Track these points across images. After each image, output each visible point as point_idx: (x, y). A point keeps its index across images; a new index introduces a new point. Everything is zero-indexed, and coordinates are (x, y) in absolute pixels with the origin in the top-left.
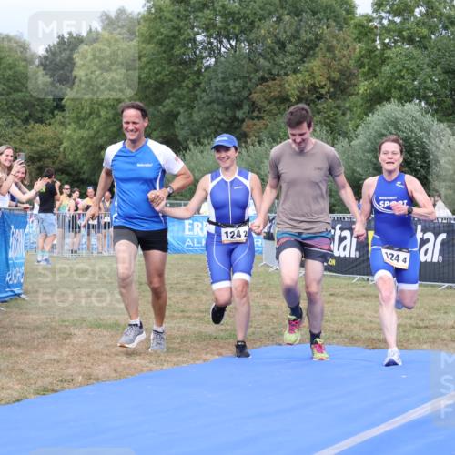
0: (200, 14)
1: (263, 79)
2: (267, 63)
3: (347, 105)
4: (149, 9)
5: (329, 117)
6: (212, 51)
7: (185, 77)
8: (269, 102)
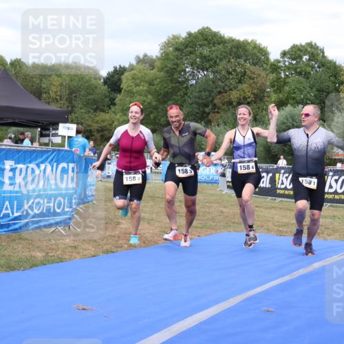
0: (188, 57)
1: (220, 93)
2: (222, 84)
4: (162, 54)
6: (194, 77)
7: (179, 90)
8: (224, 104)
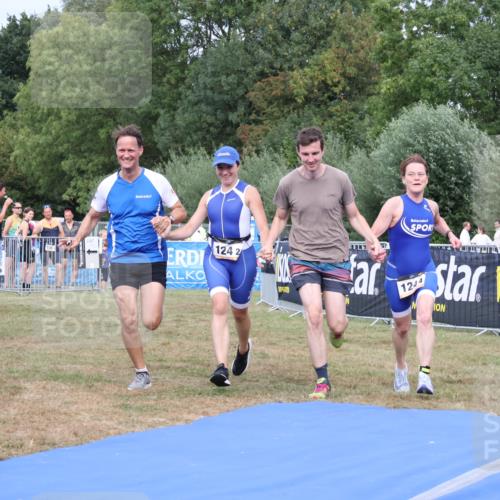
1: (262, 75)
2: (267, 55)
3: (366, 107)
5: (343, 122)
6: (200, 39)
7: (165, 71)
8: (270, 103)
